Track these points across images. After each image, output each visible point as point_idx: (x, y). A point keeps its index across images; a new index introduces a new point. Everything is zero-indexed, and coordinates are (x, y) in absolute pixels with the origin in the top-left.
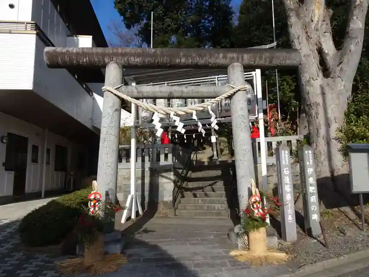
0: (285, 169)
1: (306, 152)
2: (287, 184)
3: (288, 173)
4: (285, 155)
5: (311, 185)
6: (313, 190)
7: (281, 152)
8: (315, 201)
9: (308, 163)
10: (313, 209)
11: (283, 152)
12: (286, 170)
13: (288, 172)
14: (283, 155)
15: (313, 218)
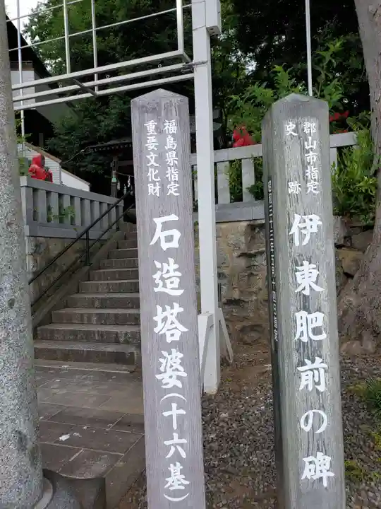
0: (159, 221)
1: (290, 127)
2: (167, 300)
3: (175, 244)
4: (162, 143)
5: (306, 304)
6: (317, 331)
7: (143, 130)
8: (322, 388)
9: (294, 188)
10: (307, 429)
11: (151, 126)
12: (166, 226)
13: (176, 234)
14: (152, 142)
15: (307, 474)
